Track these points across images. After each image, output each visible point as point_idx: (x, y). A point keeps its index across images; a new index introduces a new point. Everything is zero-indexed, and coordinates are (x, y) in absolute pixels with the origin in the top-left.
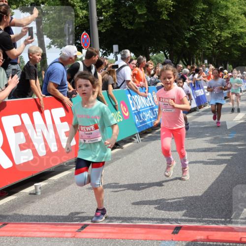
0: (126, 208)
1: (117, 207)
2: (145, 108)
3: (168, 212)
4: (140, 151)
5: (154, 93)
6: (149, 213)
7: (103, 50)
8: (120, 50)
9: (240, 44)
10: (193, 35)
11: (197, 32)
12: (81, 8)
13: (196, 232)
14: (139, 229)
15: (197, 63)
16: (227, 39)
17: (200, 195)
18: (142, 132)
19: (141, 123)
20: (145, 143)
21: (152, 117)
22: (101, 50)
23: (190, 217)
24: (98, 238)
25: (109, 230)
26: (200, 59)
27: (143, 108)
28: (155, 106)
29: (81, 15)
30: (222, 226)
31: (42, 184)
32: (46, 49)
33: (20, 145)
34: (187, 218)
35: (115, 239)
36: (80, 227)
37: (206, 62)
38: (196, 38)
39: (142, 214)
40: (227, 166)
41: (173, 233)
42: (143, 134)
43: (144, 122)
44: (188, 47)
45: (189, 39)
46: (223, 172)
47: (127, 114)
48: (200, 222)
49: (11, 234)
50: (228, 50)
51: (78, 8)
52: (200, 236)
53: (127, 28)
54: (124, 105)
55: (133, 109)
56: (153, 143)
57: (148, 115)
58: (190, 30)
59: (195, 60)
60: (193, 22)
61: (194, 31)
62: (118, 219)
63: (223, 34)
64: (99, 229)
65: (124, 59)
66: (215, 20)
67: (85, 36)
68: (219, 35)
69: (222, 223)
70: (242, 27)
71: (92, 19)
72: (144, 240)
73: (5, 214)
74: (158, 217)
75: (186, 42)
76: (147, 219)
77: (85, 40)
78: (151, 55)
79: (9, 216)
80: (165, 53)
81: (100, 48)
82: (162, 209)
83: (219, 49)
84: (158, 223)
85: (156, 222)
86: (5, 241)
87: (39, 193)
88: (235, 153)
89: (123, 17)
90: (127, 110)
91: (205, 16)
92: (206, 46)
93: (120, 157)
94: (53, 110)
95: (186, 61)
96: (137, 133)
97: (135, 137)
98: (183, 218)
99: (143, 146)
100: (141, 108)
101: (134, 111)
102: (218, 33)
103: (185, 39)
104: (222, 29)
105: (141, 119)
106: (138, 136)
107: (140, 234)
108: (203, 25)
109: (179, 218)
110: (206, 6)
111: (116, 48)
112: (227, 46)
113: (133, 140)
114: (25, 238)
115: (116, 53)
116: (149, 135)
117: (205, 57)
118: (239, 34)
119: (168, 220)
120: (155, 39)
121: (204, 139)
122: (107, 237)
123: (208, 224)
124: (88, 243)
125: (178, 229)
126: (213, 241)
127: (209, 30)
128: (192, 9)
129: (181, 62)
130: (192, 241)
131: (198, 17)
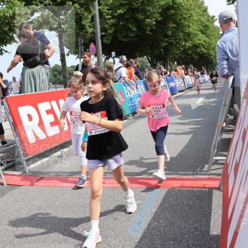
2: (136, 95)
4: (133, 126)
5: (141, 85)
7: (105, 55)
8: (117, 56)
9: (198, 51)
10: (167, 45)
11: (169, 43)
12: (90, 27)
13: (174, 181)
15: (170, 64)
16: (190, 48)
18: (133, 112)
19: (132, 107)
20: (136, 120)
22: (103, 55)
23: (169, 171)
24: (107, 187)
26: (171, 61)
29: (90, 31)
30: (191, 177)
31: (66, 150)
32: (66, 56)
33: (50, 123)
34: (167, 172)
37: (176, 63)
38: (169, 47)
39: (136, 170)
40: (193, 135)
41: (159, 183)
43: (135, 105)
44: (163, 53)
45: (164, 48)
46: (190, 139)
47: (123, 100)
48: (176, 174)
49: (47, 184)
50: (191, 55)
51: (87, 27)
52: (176, 184)
53: (122, 41)
54: (121, 93)
55: (127, 96)
56: (141, 120)
58: (164, 41)
59: (169, 62)
60: (166, 36)
61: (167, 42)
63: (187, 44)
66: (181, 35)
67: (92, 46)
68: (184, 45)
69: (191, 175)
70: (199, 40)
71: (97, 34)
73: (42, 171)
75: (162, 50)
76: (140, 173)
77: (93, 48)
79: (45, 172)
80: (147, 57)
83: (184, 54)
84: (148, 176)
85: (146, 175)
86: (43, 189)
87: (64, 157)
88: (198, 126)
89: (119, 33)
90: (123, 98)
91: (175, 32)
92: (176, 52)
95: (162, 62)
96: (130, 114)
97: (129, 116)
99: (134, 122)
100: (133, 96)
101: (128, 98)
102: (184, 43)
103: (161, 48)
104: (186, 41)
105: (133, 103)
108: (173, 38)
110: (175, 25)
111: (113, 54)
112: (190, 52)
113: (128, 118)
114: (57, 187)
115: (114, 57)
117: (175, 59)
118: (197, 45)
121: (177, 117)
122: (113, 186)
123: (182, 176)
126: (186, 187)
127: (177, 41)
128: (166, 27)
129: (158, 63)
130: (172, 188)
131: (169, 33)
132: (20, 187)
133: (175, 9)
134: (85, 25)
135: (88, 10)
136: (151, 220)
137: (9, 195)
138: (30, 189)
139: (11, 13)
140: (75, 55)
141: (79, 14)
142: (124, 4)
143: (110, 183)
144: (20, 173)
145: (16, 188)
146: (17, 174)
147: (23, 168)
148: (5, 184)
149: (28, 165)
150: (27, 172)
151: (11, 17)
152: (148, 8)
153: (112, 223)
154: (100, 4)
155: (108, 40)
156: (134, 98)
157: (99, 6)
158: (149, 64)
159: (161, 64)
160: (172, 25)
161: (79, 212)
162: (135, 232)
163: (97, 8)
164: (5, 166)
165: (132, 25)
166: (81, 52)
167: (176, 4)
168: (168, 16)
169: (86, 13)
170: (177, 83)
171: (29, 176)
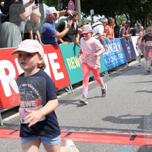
0: (98, 122)
1: (92, 121)
2: (112, 53)
3: (126, 125)
5: (118, 43)
6: (114, 126)
7: (84, 13)
8: (96, 14)
10: (147, 2)
14: (107, 136)
15: (149, 22)
18: (109, 70)
21: (116, 60)
22: (82, 13)
24: (79, 142)
25: (86, 136)
27: (111, 54)
28: (119, 52)
34: (140, 129)
35: (90, 142)
36: (67, 134)
38: (149, 5)
39: (109, 126)
41: (131, 140)
43: (111, 63)
45: (144, 6)
47: (99, 58)
52: (149, 142)
56: (117, 78)
57: (114, 58)
59: (148, 20)
62: (93, 129)
64: (80, 135)
67: (71, 4)
72: (110, 143)
74: (120, 128)
75: (142, 8)
76: (113, 130)
77: (71, 6)
78: (116, 17)
80: (126, 15)
81: (81, 11)
82: (123, 123)
84: (120, 132)
85: (118, 131)
86: (17, 142)
93: (94, 87)
94: (49, 54)
95: (141, 20)
96: (106, 71)
97: (105, 74)
98: (138, 129)
99: (110, 80)
100: (109, 54)
101: (104, 55)
103: (141, 5)
105: (109, 61)
106: (107, 73)
107: (108, 139)
109: (135, 129)
111: (92, 11)
113: (104, 76)
115: (93, 15)
116: (114, 72)
119: (127, 131)
120: (120, 5)
122: (85, 141)
125: (134, 137)
129: (137, 21)
130: (144, 146)
138: (4, 142)
143: (82, 138)
149: (3, 118)
150: (2, 124)
156: (110, 56)
159: (140, 23)
171: (3, 128)
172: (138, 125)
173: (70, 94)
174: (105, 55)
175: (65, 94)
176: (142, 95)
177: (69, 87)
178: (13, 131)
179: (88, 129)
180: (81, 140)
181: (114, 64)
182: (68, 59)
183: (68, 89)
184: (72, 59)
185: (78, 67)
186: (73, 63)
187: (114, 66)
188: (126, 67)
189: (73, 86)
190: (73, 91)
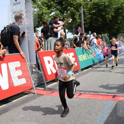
1: (92, 88)
3: (110, 90)
6: (103, 90)
7: (86, 33)
8: (92, 33)
10: (117, 28)
14: (100, 96)
15: (119, 38)
17: (122, 84)
19: (99, 59)
20: (101, 65)
22: (85, 33)
23: (119, 92)
25: (89, 95)
29: (78, 21)
34: (117, 92)
35: (92, 99)
36: (79, 94)
37: (122, 37)
39: (101, 90)
41: (113, 98)
42: (100, 62)
43: (101, 58)
44: (116, 32)
45: (116, 29)
47: (95, 55)
48: (122, 94)
49: (56, 95)
51: (77, 19)
54: (94, 52)
55: (97, 53)
58: (116, 26)
60: (117, 23)
61: (118, 26)
62: (93, 92)
64: (86, 95)
65: (94, 36)
67: (80, 28)
71: (82, 22)
72: (102, 99)
73: (54, 88)
74: (107, 92)
75: (115, 30)
76: (103, 92)
78: (102, 35)
79: (55, 89)
80: (107, 34)
82: (108, 89)
84: (107, 94)
86: (54, 97)
89: (93, 22)
91: (122, 21)
92: (122, 32)
94: (70, 53)
95: (115, 37)
96: (98, 62)
98: (116, 92)
100: (100, 53)
107: (100, 98)
108: (121, 24)
109: (115, 92)
111: (90, 32)
113: (97, 64)
115: (90, 34)
116: (102, 63)
119: (110, 93)
121: (122, 65)
122: (89, 98)
124: (82, 100)
125: (114, 96)
127: (123, 26)
128: (117, 19)
129: (113, 37)
131: (119, 22)
132: (43, 96)
133: (122, 9)
134: (76, 18)
135: (78, 11)
136: (109, 116)
137: (37, 99)
138: (48, 97)
139: (41, 12)
140: (71, 33)
141: (74, 12)
142: (96, 8)
144: (43, 89)
145: (41, 96)
146: (42, 89)
147: (45, 86)
148: (36, 94)
149: (47, 85)
150: (47, 88)
151: (41, 14)
152: (107, 9)
153: (88, 116)
154: (83, 8)
155: (87, 25)
156: (100, 55)
157: (83, 9)
158: (108, 38)
160: (120, 18)
161: (71, 110)
162: (100, 122)
163: (82, 9)
164: (36, 85)
165: (100, 18)
166: (74, 31)
167: (123, 7)
168: (118, 13)
169: (77, 12)
170: (122, 47)
171: (47, 90)
172: (116, 90)
173: (80, 74)
174: (98, 54)
175: (78, 74)
176: (117, 75)
177: (79, 70)
178: (52, 92)
179: (90, 92)
180: (87, 97)
181: (102, 59)
182: (79, 56)
183: (79, 71)
184: (81, 56)
185: (84, 60)
186: (82, 58)
187: (102, 60)
188: (108, 60)
189: (81, 70)
190: (82, 72)
